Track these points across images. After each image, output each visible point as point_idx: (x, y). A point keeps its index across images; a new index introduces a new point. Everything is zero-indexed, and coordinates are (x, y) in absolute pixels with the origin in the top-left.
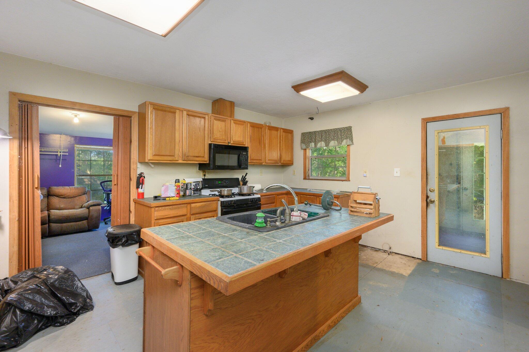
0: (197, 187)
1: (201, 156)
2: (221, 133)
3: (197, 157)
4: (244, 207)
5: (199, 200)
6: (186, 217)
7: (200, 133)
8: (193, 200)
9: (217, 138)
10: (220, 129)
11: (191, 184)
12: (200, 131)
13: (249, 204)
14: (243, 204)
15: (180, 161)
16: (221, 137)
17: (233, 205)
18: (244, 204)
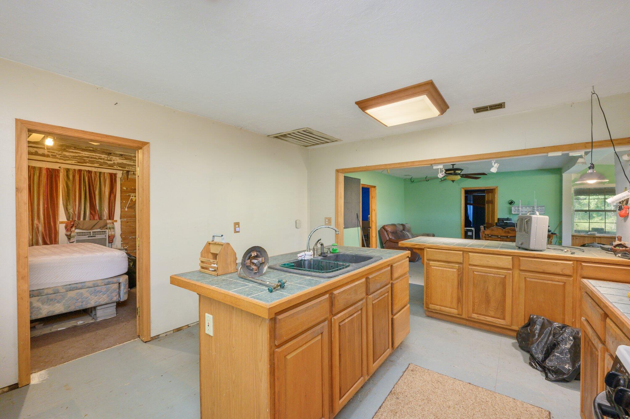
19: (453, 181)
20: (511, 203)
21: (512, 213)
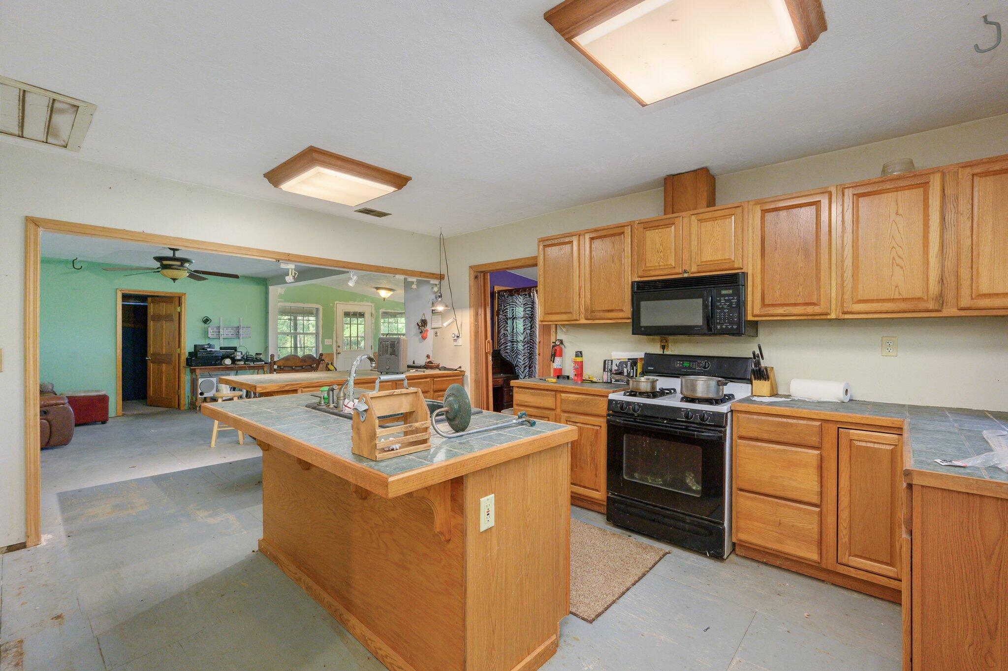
0: (622, 368)
1: (617, 308)
2: (662, 254)
3: (609, 311)
4: (662, 426)
5: (572, 388)
6: (553, 413)
7: (613, 265)
8: (562, 387)
9: (651, 267)
10: (657, 247)
11: (612, 361)
12: (613, 262)
13: (679, 421)
14: (661, 418)
15: (583, 321)
16: (661, 264)
17: (631, 412)
18: (665, 419)
19: (174, 280)
20: (206, 321)
21: (209, 336)
